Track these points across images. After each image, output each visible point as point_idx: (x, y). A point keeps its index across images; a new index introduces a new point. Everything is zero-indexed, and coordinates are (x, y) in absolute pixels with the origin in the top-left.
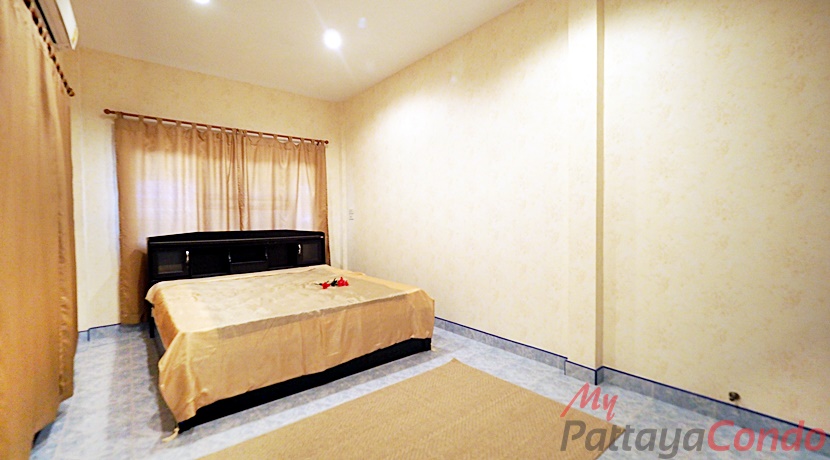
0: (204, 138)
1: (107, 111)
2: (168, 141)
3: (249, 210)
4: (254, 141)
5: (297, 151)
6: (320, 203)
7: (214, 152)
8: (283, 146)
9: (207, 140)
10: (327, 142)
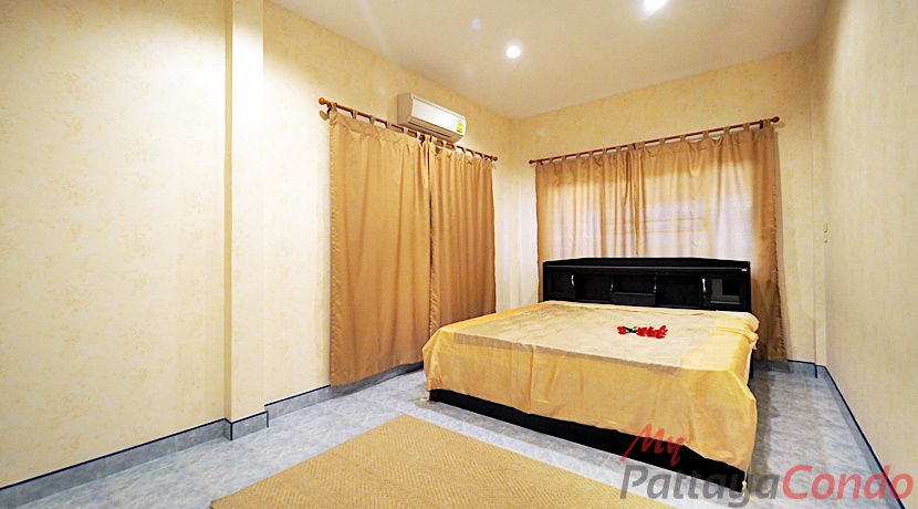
0: (600, 163)
1: (531, 162)
2: (570, 173)
3: (645, 233)
4: (654, 152)
5: (716, 149)
6: (763, 216)
7: (610, 175)
8: (694, 147)
9: (603, 165)
10: (776, 119)
